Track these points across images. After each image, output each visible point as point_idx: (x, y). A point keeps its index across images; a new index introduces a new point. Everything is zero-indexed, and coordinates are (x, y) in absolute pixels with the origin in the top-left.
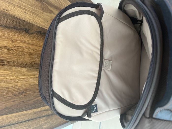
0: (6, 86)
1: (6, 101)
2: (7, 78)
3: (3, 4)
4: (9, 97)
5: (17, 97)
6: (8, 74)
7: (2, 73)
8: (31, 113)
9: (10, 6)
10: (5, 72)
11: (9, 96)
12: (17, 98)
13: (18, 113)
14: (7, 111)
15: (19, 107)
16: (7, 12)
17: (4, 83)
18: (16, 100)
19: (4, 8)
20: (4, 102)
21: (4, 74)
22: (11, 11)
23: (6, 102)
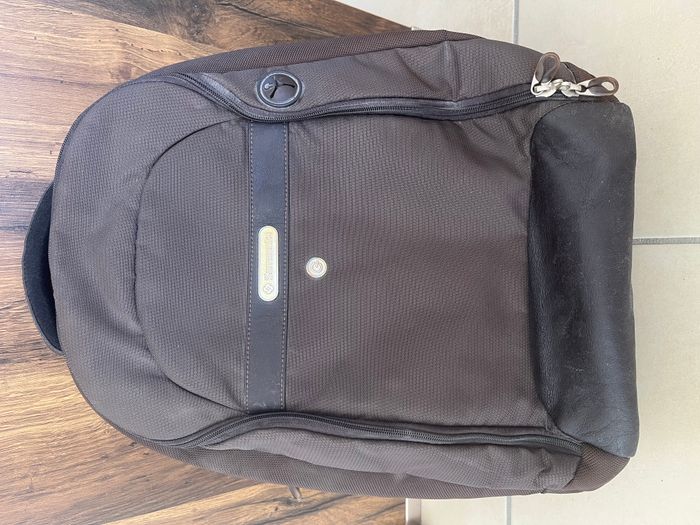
0: (67, 426)
1: (72, 480)
2: (67, 398)
3: (8, 153)
4: (82, 467)
5: (116, 463)
6: (65, 386)
7: (44, 383)
8: (185, 517)
9: (32, 153)
10: (54, 378)
11: (81, 461)
12: (117, 466)
13: (130, 520)
14: (82, 516)
15: (128, 498)
16: (24, 176)
17: (58, 419)
18: (111, 472)
19: (15, 167)
20: (67, 485)
21: (52, 388)
22: (40, 169)
23: (73, 484)
